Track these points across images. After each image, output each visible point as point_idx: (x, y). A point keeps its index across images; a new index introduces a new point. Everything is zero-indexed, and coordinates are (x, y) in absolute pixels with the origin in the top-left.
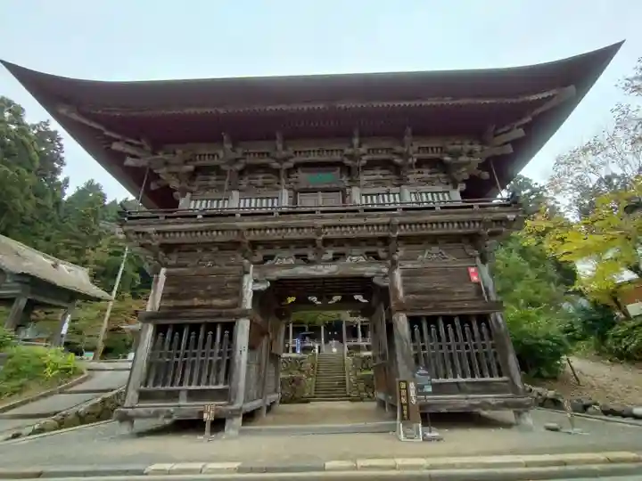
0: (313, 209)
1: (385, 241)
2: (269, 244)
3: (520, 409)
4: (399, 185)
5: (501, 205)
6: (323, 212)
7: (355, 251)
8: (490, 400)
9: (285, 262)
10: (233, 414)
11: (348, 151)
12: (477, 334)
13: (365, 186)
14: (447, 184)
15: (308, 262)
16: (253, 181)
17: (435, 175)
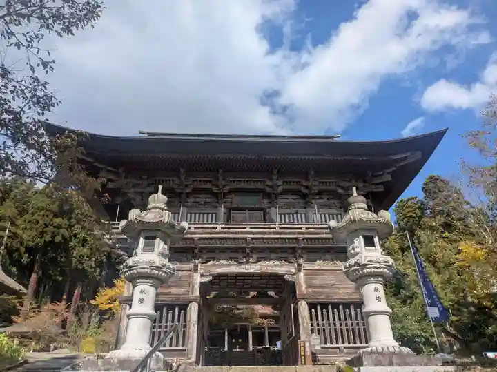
1: (293, 250)
4: (305, 208)
7: (273, 256)
11: (269, 183)
12: (353, 316)
13: (280, 207)
14: (341, 208)
15: (240, 263)
16: (198, 200)
17: (332, 201)
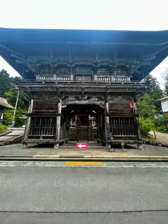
0: (81, 82)
1: (104, 94)
2: (67, 93)
3: (139, 144)
4: (110, 75)
5: (143, 83)
6: (84, 83)
7: (94, 96)
8: (131, 141)
9: (71, 99)
10: (57, 143)
11: (94, 61)
12: (129, 123)
13: (99, 75)
14: (127, 75)
15: (79, 100)
16: (61, 71)
17: (123, 72)
